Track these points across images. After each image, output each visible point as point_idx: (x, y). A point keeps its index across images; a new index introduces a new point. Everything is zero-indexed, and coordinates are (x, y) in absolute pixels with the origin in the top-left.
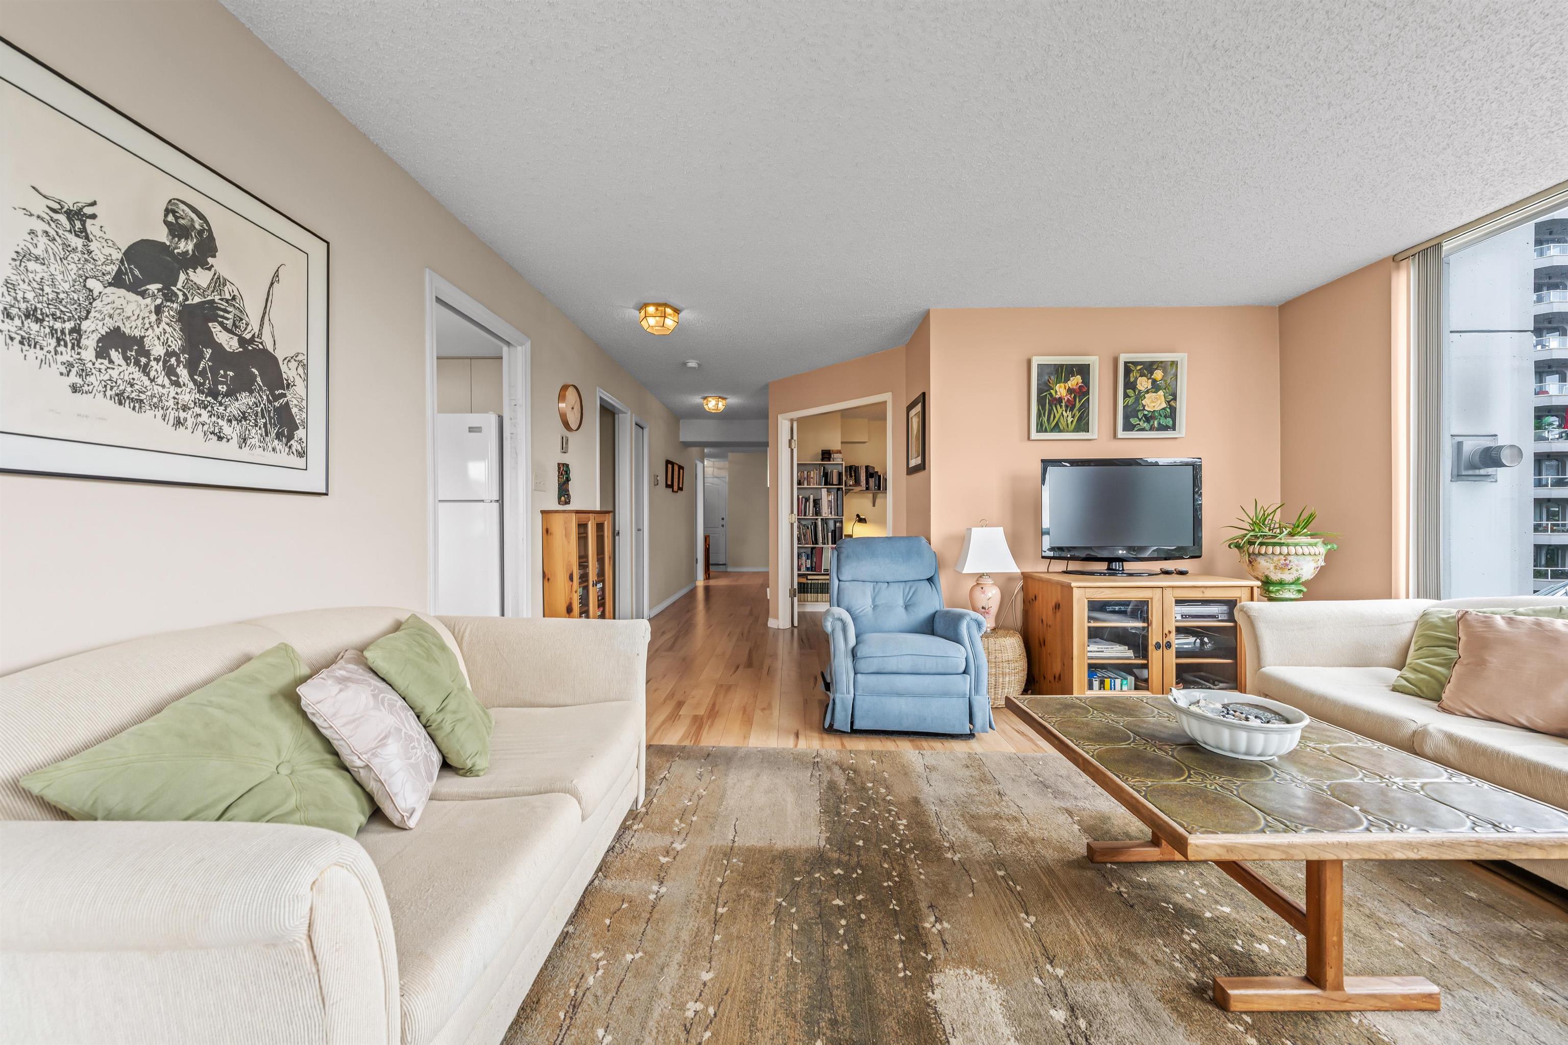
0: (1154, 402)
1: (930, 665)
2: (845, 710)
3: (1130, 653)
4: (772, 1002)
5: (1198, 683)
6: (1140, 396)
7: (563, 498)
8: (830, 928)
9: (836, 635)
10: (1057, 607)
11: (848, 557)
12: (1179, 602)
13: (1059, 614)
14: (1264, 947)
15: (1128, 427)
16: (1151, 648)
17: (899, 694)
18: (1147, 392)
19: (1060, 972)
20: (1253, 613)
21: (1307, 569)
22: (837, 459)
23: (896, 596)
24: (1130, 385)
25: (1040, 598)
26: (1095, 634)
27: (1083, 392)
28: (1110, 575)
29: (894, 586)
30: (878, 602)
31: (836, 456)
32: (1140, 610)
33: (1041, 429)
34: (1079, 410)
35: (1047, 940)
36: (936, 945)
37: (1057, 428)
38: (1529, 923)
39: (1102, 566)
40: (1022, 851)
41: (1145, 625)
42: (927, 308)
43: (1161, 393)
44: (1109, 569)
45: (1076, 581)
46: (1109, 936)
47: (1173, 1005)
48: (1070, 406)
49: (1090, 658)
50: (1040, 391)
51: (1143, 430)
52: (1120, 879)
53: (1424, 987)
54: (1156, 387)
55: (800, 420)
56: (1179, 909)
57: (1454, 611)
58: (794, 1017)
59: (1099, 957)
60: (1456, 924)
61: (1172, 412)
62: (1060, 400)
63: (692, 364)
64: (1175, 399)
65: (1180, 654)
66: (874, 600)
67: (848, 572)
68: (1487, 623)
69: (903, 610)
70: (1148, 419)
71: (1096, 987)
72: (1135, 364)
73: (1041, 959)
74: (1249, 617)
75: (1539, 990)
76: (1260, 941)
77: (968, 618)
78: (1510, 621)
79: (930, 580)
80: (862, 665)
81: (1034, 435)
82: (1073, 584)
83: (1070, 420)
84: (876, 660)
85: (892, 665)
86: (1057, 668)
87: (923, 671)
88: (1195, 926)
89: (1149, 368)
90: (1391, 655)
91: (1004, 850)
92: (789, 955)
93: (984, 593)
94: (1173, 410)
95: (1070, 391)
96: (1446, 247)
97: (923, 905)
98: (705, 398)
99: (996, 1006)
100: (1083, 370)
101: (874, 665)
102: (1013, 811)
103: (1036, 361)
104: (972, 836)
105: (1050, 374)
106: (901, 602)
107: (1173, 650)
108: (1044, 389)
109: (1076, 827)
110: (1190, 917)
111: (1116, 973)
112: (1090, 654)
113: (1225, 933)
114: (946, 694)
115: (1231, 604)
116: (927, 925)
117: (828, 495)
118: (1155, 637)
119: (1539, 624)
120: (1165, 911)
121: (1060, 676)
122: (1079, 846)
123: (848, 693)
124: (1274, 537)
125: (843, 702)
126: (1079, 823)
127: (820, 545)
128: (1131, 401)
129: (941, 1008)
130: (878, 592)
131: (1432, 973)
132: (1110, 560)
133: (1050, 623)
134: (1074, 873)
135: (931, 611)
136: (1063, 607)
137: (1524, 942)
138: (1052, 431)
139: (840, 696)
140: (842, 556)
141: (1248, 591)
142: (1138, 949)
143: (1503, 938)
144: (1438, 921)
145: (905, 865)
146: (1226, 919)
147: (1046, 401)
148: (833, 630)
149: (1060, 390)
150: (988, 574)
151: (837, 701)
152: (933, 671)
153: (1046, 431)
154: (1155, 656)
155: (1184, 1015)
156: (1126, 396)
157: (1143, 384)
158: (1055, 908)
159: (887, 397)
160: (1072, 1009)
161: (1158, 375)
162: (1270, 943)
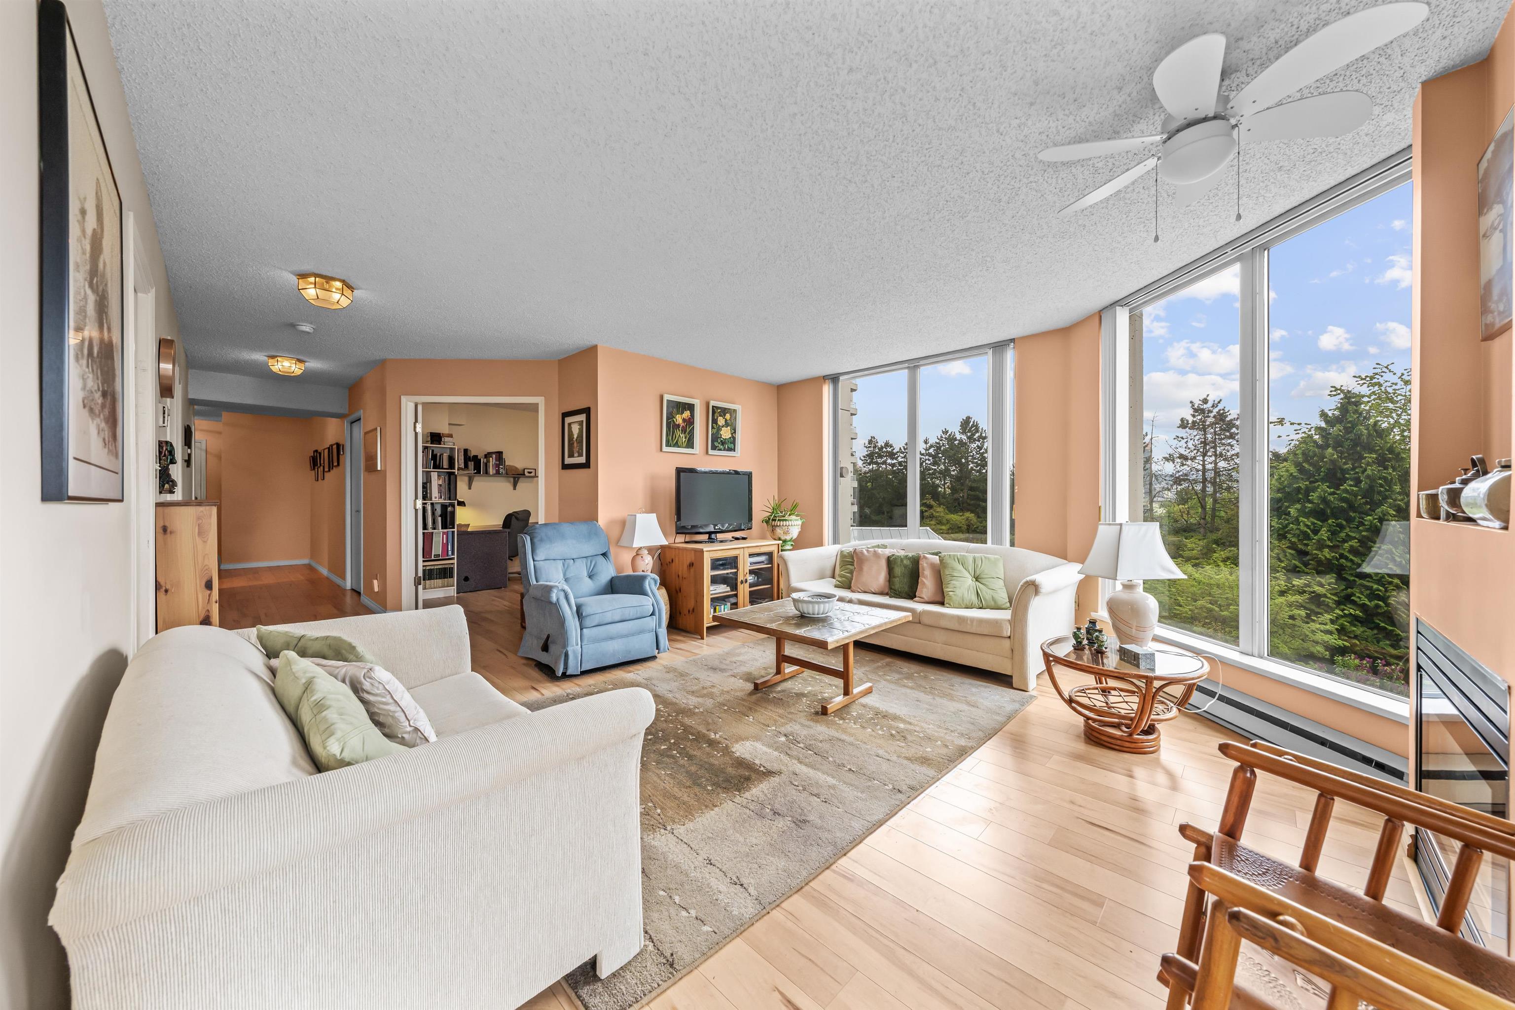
0: (726, 433)
1: (632, 613)
2: (576, 657)
3: (728, 589)
4: (675, 788)
5: (755, 602)
6: (719, 429)
7: (167, 486)
8: (673, 757)
9: (561, 603)
10: (691, 565)
11: (541, 540)
12: (751, 555)
13: (692, 570)
14: (826, 695)
15: (714, 448)
16: (739, 583)
17: (612, 638)
18: (723, 427)
19: (774, 728)
20: (786, 558)
21: (794, 532)
22: (448, 443)
23: (580, 569)
24: (715, 421)
25: (676, 561)
26: (715, 580)
27: (690, 422)
28: (711, 542)
29: (578, 562)
30: (569, 575)
31: (447, 439)
32: (732, 562)
33: (668, 445)
34: (689, 434)
35: (762, 721)
36: (723, 740)
37: (676, 445)
38: (882, 662)
39: (706, 537)
40: (727, 697)
41: (736, 570)
42: (595, 343)
43: (729, 428)
44: (710, 538)
45: (706, 547)
46: (781, 711)
47: (812, 720)
48: (684, 431)
49: (712, 594)
50: (668, 419)
51: (720, 450)
52: (772, 692)
53: (869, 685)
54: (727, 424)
55: (425, 404)
56: (797, 694)
57: (851, 549)
58: (690, 787)
59: (783, 718)
60: (867, 668)
61: (733, 440)
62: (678, 426)
63: (306, 328)
64: (735, 432)
65: (751, 586)
66: (564, 575)
67: (541, 554)
68: (862, 553)
69: (588, 579)
70: (723, 443)
71: (788, 727)
72: (718, 408)
73: (765, 727)
74: (784, 560)
75: (889, 678)
76: (825, 693)
77: (649, 578)
78: (868, 551)
79: (604, 555)
80: (588, 622)
81: (665, 449)
82: (704, 549)
83: (684, 440)
84: (597, 615)
85: (608, 617)
86: (691, 604)
87: (628, 618)
88: (805, 697)
89: (724, 411)
90: (829, 572)
91: (720, 699)
92: (663, 772)
93: (643, 560)
94: (734, 438)
95: (684, 420)
96: (841, 378)
97: (705, 731)
98: (273, 357)
99: (761, 747)
100: (690, 407)
101: (596, 620)
102: (709, 684)
103: (666, 397)
104: (700, 700)
105: (673, 408)
106: (585, 574)
107: (748, 583)
108: (670, 417)
109: (741, 681)
110: (800, 695)
111: (791, 720)
112: (712, 592)
113: (814, 695)
114: (641, 632)
115: (770, 555)
116: (713, 737)
117: (439, 479)
118: (741, 577)
119: (875, 551)
120: (792, 696)
121: (693, 609)
122: (750, 687)
123: (577, 644)
124: (784, 516)
125: (574, 652)
126: (741, 678)
127: (430, 530)
128: (715, 431)
129: (743, 756)
130: (568, 567)
131: (869, 680)
132: (710, 533)
133: (685, 576)
134: (754, 697)
135: (609, 578)
136: (695, 565)
137: (882, 667)
138: (674, 446)
139: (572, 648)
140: (536, 540)
141: (777, 546)
142: (792, 711)
143: (878, 668)
144: (863, 669)
145: (681, 722)
146: (812, 691)
147: (672, 426)
148: (558, 600)
149: (679, 419)
150: (644, 547)
151: (570, 653)
152: (634, 617)
153: (671, 446)
154: (740, 587)
155: (817, 722)
156: (713, 428)
157: (721, 421)
158: (756, 711)
159: (539, 400)
160: (785, 735)
161: (728, 416)
162: (827, 693)
